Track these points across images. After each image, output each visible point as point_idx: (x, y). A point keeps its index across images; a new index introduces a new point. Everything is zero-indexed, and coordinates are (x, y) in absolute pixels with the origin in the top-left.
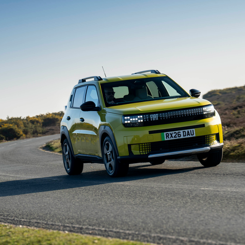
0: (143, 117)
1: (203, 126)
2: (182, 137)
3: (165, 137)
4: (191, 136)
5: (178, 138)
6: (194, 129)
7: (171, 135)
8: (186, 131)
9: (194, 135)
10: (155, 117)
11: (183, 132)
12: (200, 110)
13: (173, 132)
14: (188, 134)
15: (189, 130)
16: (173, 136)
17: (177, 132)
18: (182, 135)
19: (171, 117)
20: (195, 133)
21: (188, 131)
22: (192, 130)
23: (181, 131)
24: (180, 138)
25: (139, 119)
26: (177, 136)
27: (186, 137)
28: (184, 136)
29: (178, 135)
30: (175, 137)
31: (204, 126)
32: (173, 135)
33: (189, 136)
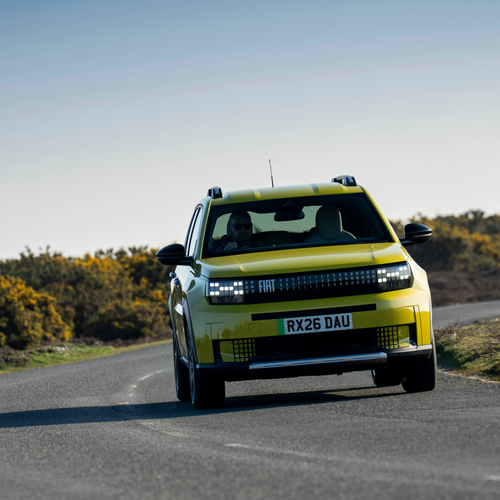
0: (244, 285)
1: (372, 307)
2: (323, 329)
3: (284, 328)
4: (343, 328)
5: (313, 331)
6: (350, 314)
7: (300, 324)
8: (333, 316)
9: (351, 327)
10: (268, 286)
11: (326, 319)
12: (371, 274)
13: (304, 318)
14: (337, 323)
15: (340, 316)
16: (303, 327)
17: (312, 318)
18: (323, 325)
19: (302, 287)
20: (352, 322)
21: (337, 318)
22: (345, 315)
23: (322, 318)
24: (319, 331)
25: (236, 289)
26: (312, 326)
27: (333, 329)
28: (327, 327)
29: (315, 324)
30: (307, 329)
31: (375, 309)
32: (304, 325)
33: (338, 328)
